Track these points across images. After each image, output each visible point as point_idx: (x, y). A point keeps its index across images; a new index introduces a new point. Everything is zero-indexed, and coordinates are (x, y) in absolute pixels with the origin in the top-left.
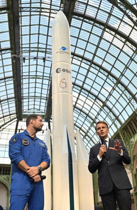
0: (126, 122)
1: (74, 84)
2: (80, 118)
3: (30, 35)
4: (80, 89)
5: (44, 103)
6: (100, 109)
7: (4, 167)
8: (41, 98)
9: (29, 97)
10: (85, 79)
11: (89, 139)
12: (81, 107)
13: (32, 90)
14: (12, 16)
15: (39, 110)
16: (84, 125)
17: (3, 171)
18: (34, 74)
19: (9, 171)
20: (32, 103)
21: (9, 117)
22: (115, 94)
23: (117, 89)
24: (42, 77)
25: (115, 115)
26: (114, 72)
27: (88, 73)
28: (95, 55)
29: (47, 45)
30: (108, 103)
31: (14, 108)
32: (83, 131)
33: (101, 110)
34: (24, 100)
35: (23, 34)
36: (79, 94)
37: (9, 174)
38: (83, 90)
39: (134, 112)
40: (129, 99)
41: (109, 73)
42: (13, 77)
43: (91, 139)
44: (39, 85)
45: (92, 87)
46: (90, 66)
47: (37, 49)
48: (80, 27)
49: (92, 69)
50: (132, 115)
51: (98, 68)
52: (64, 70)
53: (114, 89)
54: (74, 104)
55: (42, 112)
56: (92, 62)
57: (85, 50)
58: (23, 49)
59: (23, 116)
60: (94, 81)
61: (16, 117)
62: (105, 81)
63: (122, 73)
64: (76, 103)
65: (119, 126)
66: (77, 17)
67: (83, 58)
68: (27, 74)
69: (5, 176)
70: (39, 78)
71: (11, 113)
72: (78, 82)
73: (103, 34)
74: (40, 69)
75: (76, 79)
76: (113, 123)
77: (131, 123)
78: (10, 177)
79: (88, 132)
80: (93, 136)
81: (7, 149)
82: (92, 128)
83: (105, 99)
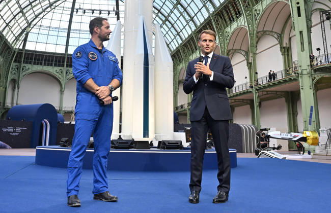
0: (221, 5)
7: (56, 57)
11: (170, 26)
16: (164, 7)
17: (56, 61)
19: (63, 62)
32: (163, 14)
37: (63, 66)
43: (173, 26)
65: (212, 10)
69: (58, 69)
76: (204, 6)
77: (228, 7)
78: (65, 69)
79: (169, 15)
80: (175, 22)
81: (60, 34)
82: (176, 11)
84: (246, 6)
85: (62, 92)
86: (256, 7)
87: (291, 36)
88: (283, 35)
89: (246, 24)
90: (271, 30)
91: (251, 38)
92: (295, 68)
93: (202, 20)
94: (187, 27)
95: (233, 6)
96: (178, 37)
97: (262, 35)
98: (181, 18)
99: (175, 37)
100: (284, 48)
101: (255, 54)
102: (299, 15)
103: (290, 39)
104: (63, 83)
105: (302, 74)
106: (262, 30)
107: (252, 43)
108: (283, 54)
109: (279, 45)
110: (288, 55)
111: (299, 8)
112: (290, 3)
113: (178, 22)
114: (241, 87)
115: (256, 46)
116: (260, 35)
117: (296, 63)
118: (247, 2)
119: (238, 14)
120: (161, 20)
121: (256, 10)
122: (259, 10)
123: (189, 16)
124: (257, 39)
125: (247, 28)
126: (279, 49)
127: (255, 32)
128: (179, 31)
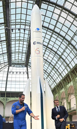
0: (73, 68)
2: (46, 65)
3: (16, 14)
4: (46, 47)
5: (24, 56)
7: (2, 93)
8: (22, 53)
9: (15, 52)
10: (49, 41)
12: (46, 59)
13: (17, 48)
14: (5, 3)
15: (21, 60)
16: (48, 69)
17: (1, 95)
18: (18, 38)
19: (5, 95)
20: (17, 56)
21: (4, 64)
22: (67, 51)
23: (68, 47)
24: (23, 40)
25: (67, 64)
26: (67, 37)
27: (51, 37)
28: (55, 26)
29: (26, 20)
30: (63, 56)
31: (7, 59)
32: (47, 73)
33: (58, 60)
34: (13, 54)
35: (11, 14)
36: (46, 51)
37: (4, 97)
38: (48, 48)
40: (76, 54)
41: (64, 38)
42: (6, 40)
43: (52, 77)
44: (21, 45)
45: (53, 46)
46: (53, 33)
47: (20, 23)
48: (46, 9)
49: (53, 35)
51: (57, 35)
52: (38, 43)
53: (66, 48)
55: (23, 61)
56: (53, 31)
57: (49, 23)
58: (12, 23)
59: (12, 64)
60: (55, 43)
61: (8, 64)
62: (62, 43)
63: (72, 38)
64: (44, 56)
65: (69, 70)
66: (45, 2)
67: (48, 28)
68: (14, 38)
69: (2, 98)
70: (21, 41)
71: (5, 62)
72: (45, 44)
73: (61, 13)
74: (22, 35)
75: (44, 41)
76: (66, 68)
78: (5, 98)
79: (50, 73)
81: (3, 83)
82: (53, 71)
83: (61, 54)
85: (4, 108)
93: (65, 75)
94: (58, 78)
96: (54, 82)
98: (56, 74)
104: (5, 104)
113: (54, 76)
120: (47, 75)
123: (59, 73)
128: (55, 80)
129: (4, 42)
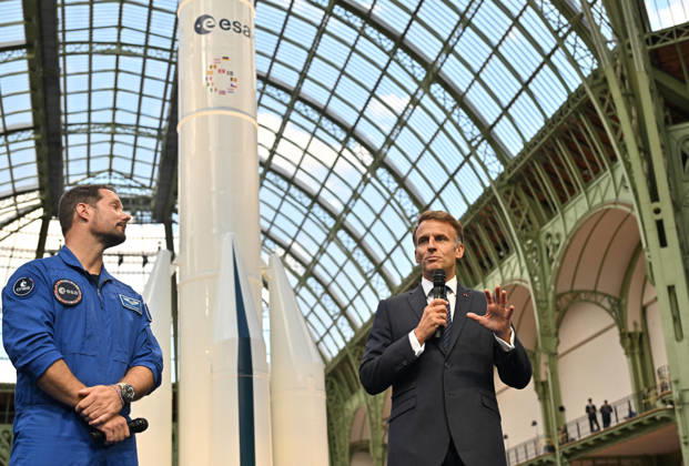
1: (265, 79)
2: (286, 208)
4: (287, 99)
5: (149, 149)
6: (364, 176)
8: (137, 131)
9: (89, 128)
10: (309, 61)
11: (319, 290)
12: (290, 170)
13: (102, 100)
15: (131, 177)
16: (302, 238)
18: (111, 35)
20: (100, 149)
21: (11, 201)
22: (418, 119)
23: (426, 101)
24: (140, 51)
25: (416, 201)
26: (417, 37)
27: (319, 37)
30: (393, 156)
31: (33, 170)
32: (297, 260)
33: (365, 180)
34: (72, 139)
36: (286, 119)
38: (298, 105)
39: (488, 192)
40: (469, 143)
41: (400, 41)
42: (28, 46)
43: (327, 289)
44: (129, 82)
45: (333, 93)
46: (329, 12)
49: (333, 25)
50: (480, 201)
51: (358, 22)
52: (225, 24)
53: (415, 102)
54: (265, 155)
55: (143, 187)
60: (343, 72)
61: (38, 202)
62: (384, 72)
63: (446, 43)
64: (272, 152)
68: (84, 36)
70: (129, 54)
71: (19, 186)
72: (279, 73)
74: (134, 17)
75: (274, 59)
77: (475, 231)
79: (315, 261)
80: (334, 279)
82: (333, 248)
83: (382, 139)
84: (523, 227)
86: (548, 228)
87: (645, 302)
88: (623, 302)
89: (526, 276)
90: (592, 288)
91: (542, 311)
92: (664, 387)
93: (407, 271)
94: (367, 292)
95: (487, 228)
96: (342, 320)
97: (571, 303)
98: (350, 267)
99: (335, 322)
100: (630, 335)
101: (554, 355)
102: (663, 243)
103: (644, 310)
105: (681, 402)
106: (568, 288)
107: (545, 327)
108: (630, 352)
109: (615, 331)
110: (642, 355)
111: (660, 224)
112: (636, 213)
113: (341, 279)
114: (521, 451)
115: (557, 335)
116: (565, 305)
117: (666, 373)
118: (524, 214)
119: (503, 248)
120: (296, 274)
121: (549, 236)
122: (558, 236)
123: (372, 259)
124: (557, 314)
125: (530, 287)
126: (618, 338)
127: (551, 296)
128: (345, 302)
129: (18, 53)
